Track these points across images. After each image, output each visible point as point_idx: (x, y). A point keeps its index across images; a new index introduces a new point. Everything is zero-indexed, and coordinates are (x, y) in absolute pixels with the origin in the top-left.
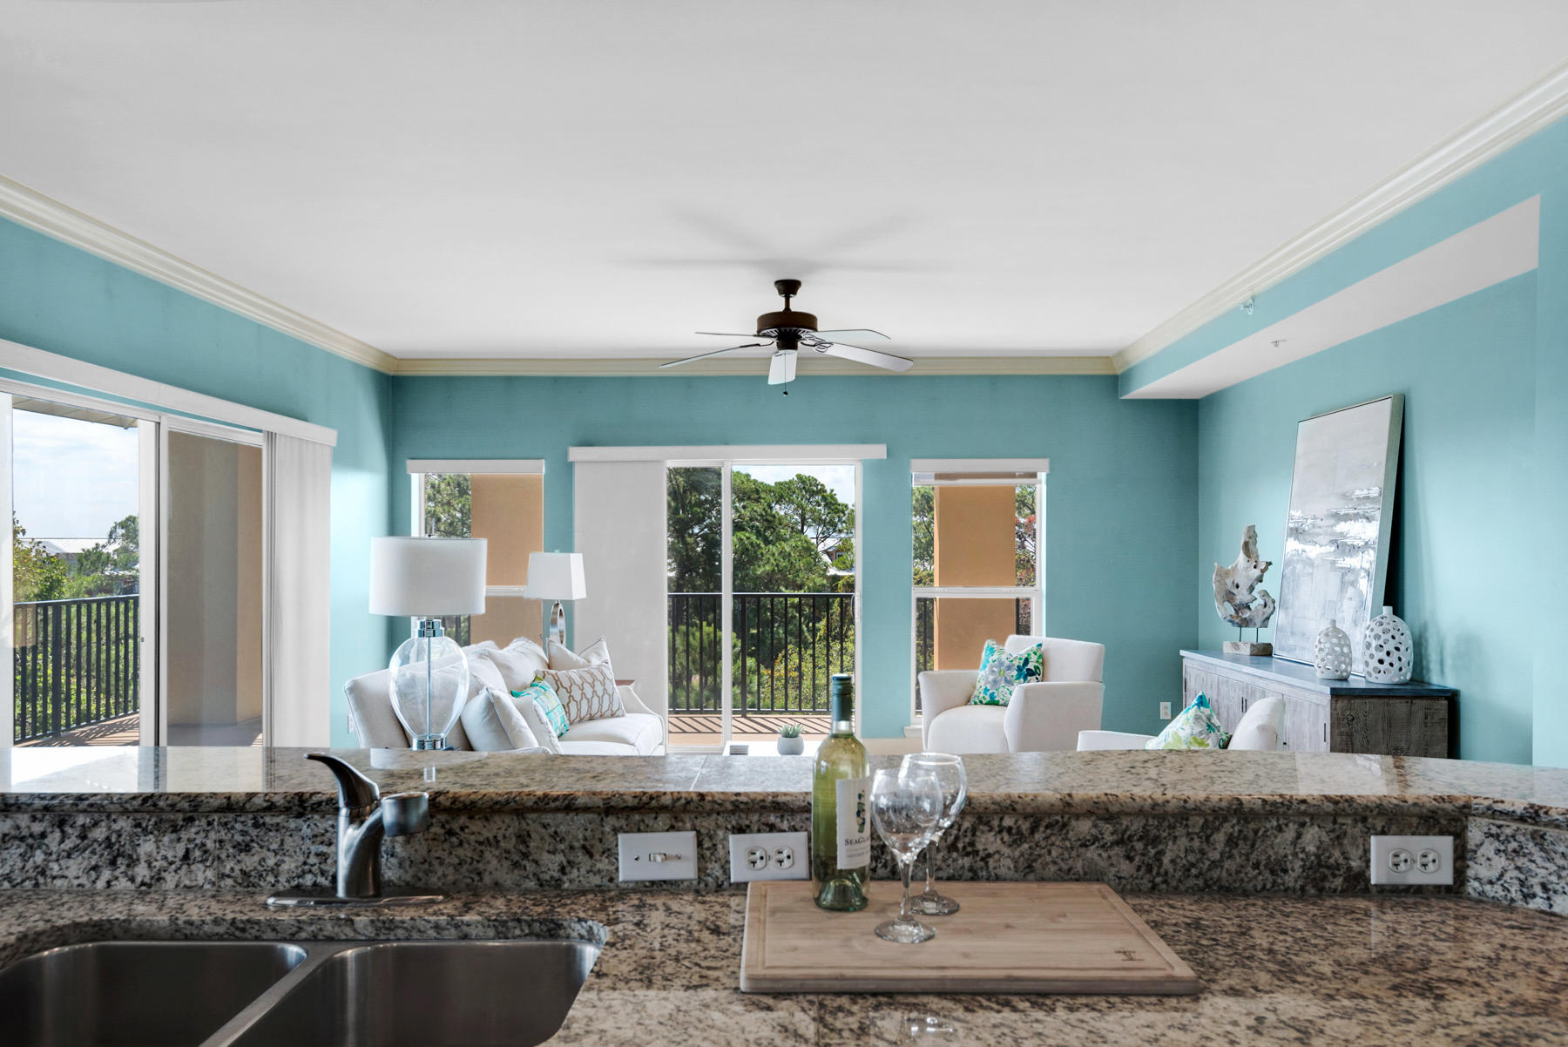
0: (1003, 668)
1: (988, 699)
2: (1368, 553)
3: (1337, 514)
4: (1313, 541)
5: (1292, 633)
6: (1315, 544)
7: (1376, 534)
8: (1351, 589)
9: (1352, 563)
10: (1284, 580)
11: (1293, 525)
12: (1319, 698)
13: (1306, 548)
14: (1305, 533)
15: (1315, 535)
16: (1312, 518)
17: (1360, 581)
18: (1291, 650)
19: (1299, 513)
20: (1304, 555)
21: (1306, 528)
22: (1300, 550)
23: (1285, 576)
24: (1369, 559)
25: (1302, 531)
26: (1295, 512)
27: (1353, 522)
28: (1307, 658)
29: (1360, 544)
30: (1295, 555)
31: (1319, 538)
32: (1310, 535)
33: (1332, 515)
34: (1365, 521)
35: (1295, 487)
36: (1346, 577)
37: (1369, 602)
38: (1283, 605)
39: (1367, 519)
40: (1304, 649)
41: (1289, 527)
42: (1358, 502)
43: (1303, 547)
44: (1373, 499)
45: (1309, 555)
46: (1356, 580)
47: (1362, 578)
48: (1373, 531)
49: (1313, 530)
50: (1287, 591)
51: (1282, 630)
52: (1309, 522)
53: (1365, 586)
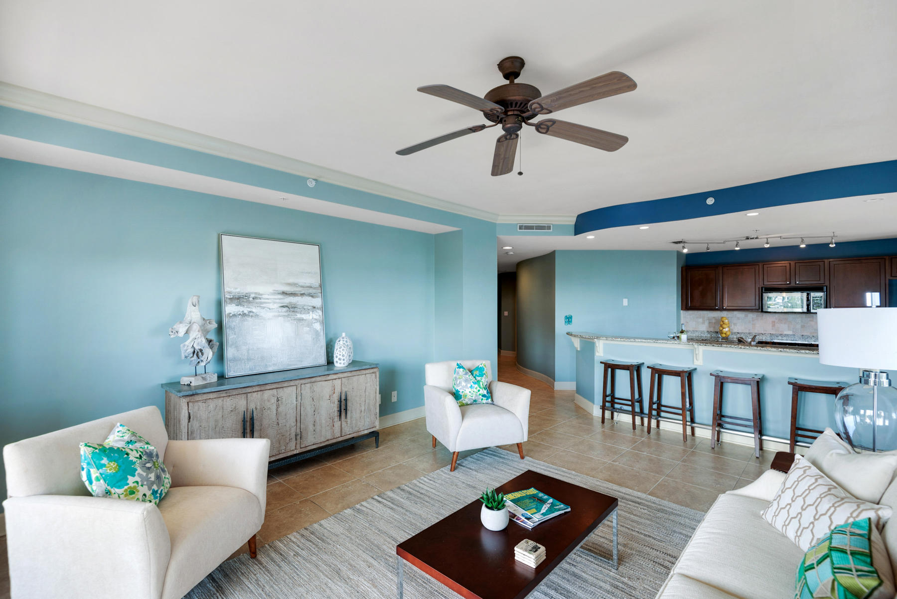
0: (154, 459)
1: (158, 501)
2: (317, 312)
3: (284, 293)
4: (260, 307)
5: (249, 359)
6: (264, 308)
7: (320, 304)
8: (306, 329)
9: (304, 316)
10: (228, 330)
11: (232, 297)
12: (372, 371)
13: (254, 310)
14: (249, 302)
15: (262, 303)
16: (256, 293)
17: (313, 324)
18: (251, 369)
19: (238, 290)
20: (251, 314)
21: (251, 299)
22: (246, 312)
23: (230, 327)
24: (317, 315)
25: (245, 300)
26: (232, 289)
27: (300, 298)
28: (270, 369)
29: (309, 308)
30: (240, 314)
31: (267, 305)
32: (257, 303)
33: (279, 293)
34: (310, 298)
35: (227, 273)
36: (301, 324)
37: (322, 333)
38: (232, 345)
39: (312, 296)
40: (266, 365)
41: (226, 298)
42: (302, 288)
43: (249, 310)
44: (315, 288)
45: (257, 314)
46: (310, 324)
47: (315, 323)
48: (318, 302)
49: (259, 300)
50: (235, 336)
51: (235, 360)
52: (253, 296)
53: (318, 326)
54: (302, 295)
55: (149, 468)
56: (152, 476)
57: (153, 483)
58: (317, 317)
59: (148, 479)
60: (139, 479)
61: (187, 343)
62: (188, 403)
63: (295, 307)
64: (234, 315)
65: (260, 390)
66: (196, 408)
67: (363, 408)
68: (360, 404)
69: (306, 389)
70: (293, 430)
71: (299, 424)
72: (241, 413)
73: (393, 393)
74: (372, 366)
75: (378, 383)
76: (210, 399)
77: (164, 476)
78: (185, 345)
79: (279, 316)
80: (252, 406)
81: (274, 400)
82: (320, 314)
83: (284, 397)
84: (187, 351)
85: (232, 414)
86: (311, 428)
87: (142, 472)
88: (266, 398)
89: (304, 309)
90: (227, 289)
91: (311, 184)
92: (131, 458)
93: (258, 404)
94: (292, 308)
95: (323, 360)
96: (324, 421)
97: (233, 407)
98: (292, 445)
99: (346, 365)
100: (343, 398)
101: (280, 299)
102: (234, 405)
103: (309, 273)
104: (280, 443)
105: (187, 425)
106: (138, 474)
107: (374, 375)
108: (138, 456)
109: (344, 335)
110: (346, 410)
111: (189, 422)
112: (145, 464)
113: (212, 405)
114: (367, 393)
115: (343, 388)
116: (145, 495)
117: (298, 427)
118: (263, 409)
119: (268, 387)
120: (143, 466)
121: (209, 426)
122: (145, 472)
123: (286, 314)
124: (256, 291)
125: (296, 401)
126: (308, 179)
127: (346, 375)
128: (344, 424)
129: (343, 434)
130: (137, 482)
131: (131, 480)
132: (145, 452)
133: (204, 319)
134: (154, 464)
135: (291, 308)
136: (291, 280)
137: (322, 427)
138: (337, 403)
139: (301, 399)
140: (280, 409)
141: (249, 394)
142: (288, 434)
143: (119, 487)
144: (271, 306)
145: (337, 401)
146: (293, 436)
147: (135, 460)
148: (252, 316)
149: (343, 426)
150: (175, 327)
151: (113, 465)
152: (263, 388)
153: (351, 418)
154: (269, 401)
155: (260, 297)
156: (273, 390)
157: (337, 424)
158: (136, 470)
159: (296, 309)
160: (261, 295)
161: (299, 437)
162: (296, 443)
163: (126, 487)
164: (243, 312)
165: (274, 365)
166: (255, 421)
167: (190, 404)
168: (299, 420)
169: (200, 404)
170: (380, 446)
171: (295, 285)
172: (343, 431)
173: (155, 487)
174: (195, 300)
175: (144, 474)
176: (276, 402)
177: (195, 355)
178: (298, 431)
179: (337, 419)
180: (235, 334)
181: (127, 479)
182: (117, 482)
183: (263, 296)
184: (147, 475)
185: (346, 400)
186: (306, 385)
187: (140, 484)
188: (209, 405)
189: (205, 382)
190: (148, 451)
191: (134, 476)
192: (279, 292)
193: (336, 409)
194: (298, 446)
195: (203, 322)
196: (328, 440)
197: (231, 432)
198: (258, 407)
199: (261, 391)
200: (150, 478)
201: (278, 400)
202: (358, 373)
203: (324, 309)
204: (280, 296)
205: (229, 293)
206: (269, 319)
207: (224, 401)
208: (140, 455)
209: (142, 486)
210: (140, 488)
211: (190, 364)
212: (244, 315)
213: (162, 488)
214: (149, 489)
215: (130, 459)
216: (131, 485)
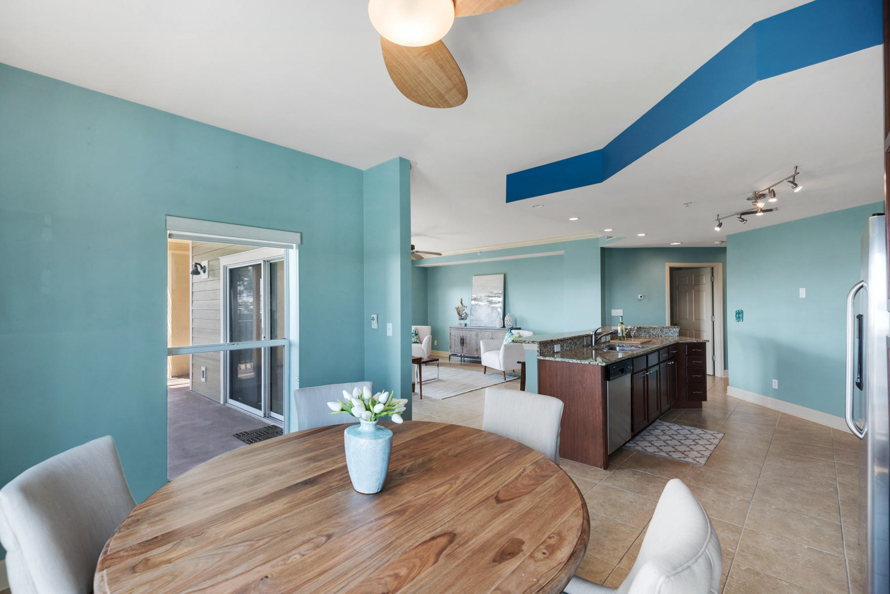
3: (489, 296)
8: (495, 311)
14: (478, 300)
18: (476, 324)
19: (475, 296)
23: (472, 309)
27: (494, 298)
33: (487, 296)
35: (473, 289)
36: (494, 308)
37: (501, 313)
39: (499, 297)
41: (472, 298)
42: (495, 294)
44: (500, 294)
45: (480, 304)
48: (501, 299)
50: (473, 312)
51: (472, 320)
53: (499, 310)
62: (450, 330)
63: (492, 302)
64: (474, 305)
80: (463, 335)
82: (502, 305)
90: (472, 295)
91: (479, 254)
98: (475, 353)
101: (487, 299)
102: (459, 333)
103: (499, 287)
104: (471, 350)
118: (466, 337)
123: (489, 304)
124: (480, 296)
125: (476, 337)
133: (463, 306)
140: (471, 338)
141: (463, 331)
144: (484, 301)
146: (475, 349)
156: (469, 331)
161: (477, 351)
165: (483, 324)
166: (464, 340)
171: (492, 293)
176: (470, 335)
183: (482, 298)
199: (466, 330)
203: (504, 302)
206: (484, 306)
207: (457, 331)
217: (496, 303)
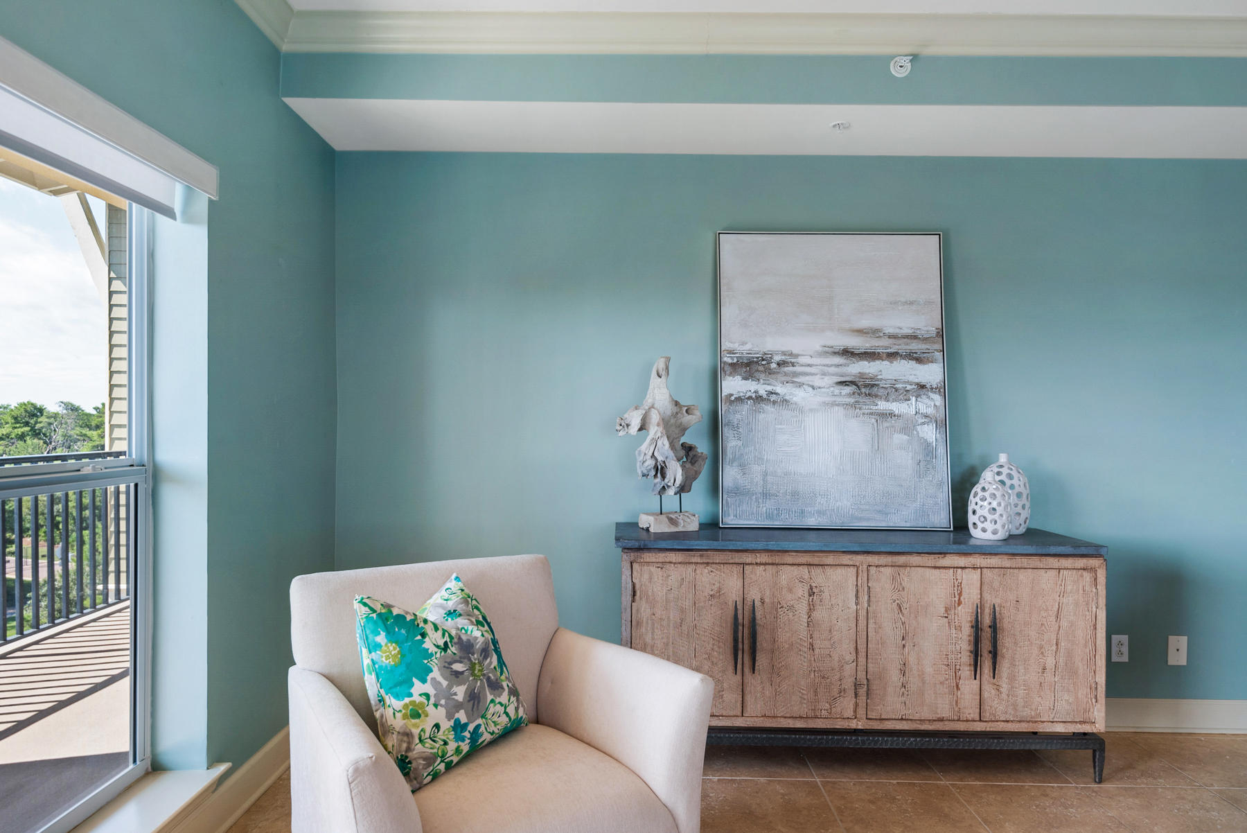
0: (475, 657)
1: (465, 747)
2: (929, 397)
3: (847, 353)
4: (793, 382)
5: (766, 495)
6: (800, 385)
7: (940, 377)
8: (900, 438)
9: (895, 407)
10: (725, 430)
11: (735, 361)
12: (1081, 562)
13: (779, 389)
14: (770, 372)
15: (795, 374)
16: (784, 353)
17: (919, 428)
18: (769, 516)
19: (748, 347)
20: (773, 398)
21: (774, 366)
22: (762, 393)
23: (729, 424)
24: (932, 404)
25: (761, 368)
26: (736, 345)
27: (886, 362)
28: (812, 522)
29: (909, 387)
30: (750, 398)
31: (807, 378)
32: (786, 374)
33: (835, 353)
34: (913, 363)
35: (729, 312)
36: (886, 424)
37: (941, 451)
38: (733, 460)
39: (919, 360)
40: (803, 512)
41: (725, 363)
42: (891, 341)
43: (769, 388)
44: (925, 340)
45: (787, 398)
46: (908, 428)
47: (923, 423)
48: (933, 373)
49: (791, 369)
50: (740, 443)
51: (738, 491)
52: (777, 358)
53: (930, 433)
54: (892, 356)
55: (457, 674)
56: (460, 692)
57: (459, 706)
58: (930, 411)
59: (449, 696)
60: (432, 692)
61: (643, 447)
62: (631, 563)
63: (873, 386)
64: (739, 399)
65: (770, 562)
66: (646, 576)
67: (1050, 662)
68: (1041, 647)
69: (883, 579)
70: (849, 669)
71: (862, 660)
72: (730, 603)
73: (1172, 639)
74: (1083, 551)
75: (1102, 601)
76: (671, 563)
77: (490, 697)
78: (639, 454)
79: (834, 404)
80: (754, 594)
81: (802, 591)
82: (938, 404)
83: (826, 591)
84: (646, 464)
85: (714, 602)
86: (894, 677)
87: (440, 679)
88: (784, 583)
89: (896, 390)
90: (726, 345)
91: (900, 70)
92: (428, 644)
93: (768, 593)
94: (866, 386)
95: (941, 518)
96: (929, 670)
97: (716, 588)
98: (846, 706)
99: (1001, 535)
100: (987, 621)
101: (838, 366)
102: (717, 585)
103: (911, 303)
104: (816, 692)
105: (630, 606)
106: (433, 679)
107: (1087, 576)
108: (441, 643)
109: (1003, 458)
110: (994, 654)
111: (633, 601)
112: (451, 663)
113: (675, 574)
114: (1064, 623)
115: (987, 596)
116: (437, 726)
117: (861, 668)
118: (777, 606)
119: (789, 559)
120: (446, 666)
121: (669, 618)
122: (445, 679)
123: (852, 400)
124: (784, 349)
125: (857, 604)
126: (892, 57)
127: (994, 561)
128: (989, 691)
129: (987, 716)
130: (427, 696)
131: (418, 688)
132: (460, 638)
133: (677, 403)
134: (472, 668)
135: (864, 388)
136: (866, 322)
137: (924, 683)
138: (967, 631)
139: (869, 601)
140: (817, 615)
141: (747, 567)
142: (837, 677)
143: (397, 696)
144: (817, 381)
145: (969, 625)
146: (848, 683)
147: (432, 649)
148: (774, 402)
149: (986, 695)
150: (626, 416)
151: (393, 649)
152: (777, 559)
153: (1012, 678)
154: (790, 590)
155: (793, 360)
156: (801, 568)
157: (969, 687)
158: (432, 671)
159: (875, 389)
160: (797, 356)
161: (863, 691)
162: (856, 705)
163: (407, 700)
164: (756, 392)
165: (819, 512)
166: (759, 629)
167: (636, 566)
168: (863, 649)
169: (653, 569)
170: (1108, 780)
171: (874, 332)
172: (986, 707)
173: (462, 716)
174: (661, 364)
175: (445, 683)
176: (806, 595)
177: (659, 475)
178: (861, 675)
179: (966, 672)
180: (739, 439)
181: (412, 685)
182: (395, 686)
183: (801, 360)
184: (450, 687)
185: (994, 627)
186: (882, 569)
187: (432, 700)
188: (669, 576)
189: (673, 529)
190: (464, 638)
191: (424, 681)
192: (837, 350)
193: (965, 646)
194: (861, 712)
195: (675, 409)
196: (941, 720)
197: (711, 642)
198: (767, 600)
199: (773, 564)
200: (455, 694)
201: (811, 594)
202: (1035, 561)
203: (952, 389)
204: (838, 360)
205: (731, 352)
206: (811, 410)
207: (698, 572)
208: (446, 643)
209: (436, 705)
210: (430, 709)
211: (653, 490)
212: (758, 399)
213: (479, 721)
214: (449, 716)
215: (424, 646)
216: (416, 698)
217: (897, 391)
